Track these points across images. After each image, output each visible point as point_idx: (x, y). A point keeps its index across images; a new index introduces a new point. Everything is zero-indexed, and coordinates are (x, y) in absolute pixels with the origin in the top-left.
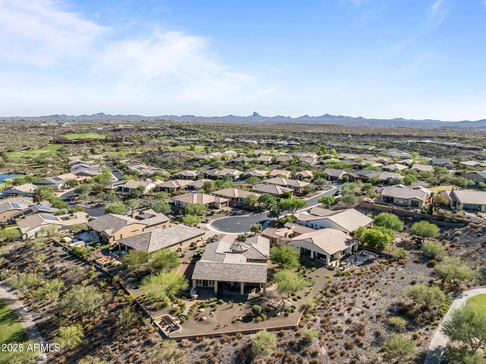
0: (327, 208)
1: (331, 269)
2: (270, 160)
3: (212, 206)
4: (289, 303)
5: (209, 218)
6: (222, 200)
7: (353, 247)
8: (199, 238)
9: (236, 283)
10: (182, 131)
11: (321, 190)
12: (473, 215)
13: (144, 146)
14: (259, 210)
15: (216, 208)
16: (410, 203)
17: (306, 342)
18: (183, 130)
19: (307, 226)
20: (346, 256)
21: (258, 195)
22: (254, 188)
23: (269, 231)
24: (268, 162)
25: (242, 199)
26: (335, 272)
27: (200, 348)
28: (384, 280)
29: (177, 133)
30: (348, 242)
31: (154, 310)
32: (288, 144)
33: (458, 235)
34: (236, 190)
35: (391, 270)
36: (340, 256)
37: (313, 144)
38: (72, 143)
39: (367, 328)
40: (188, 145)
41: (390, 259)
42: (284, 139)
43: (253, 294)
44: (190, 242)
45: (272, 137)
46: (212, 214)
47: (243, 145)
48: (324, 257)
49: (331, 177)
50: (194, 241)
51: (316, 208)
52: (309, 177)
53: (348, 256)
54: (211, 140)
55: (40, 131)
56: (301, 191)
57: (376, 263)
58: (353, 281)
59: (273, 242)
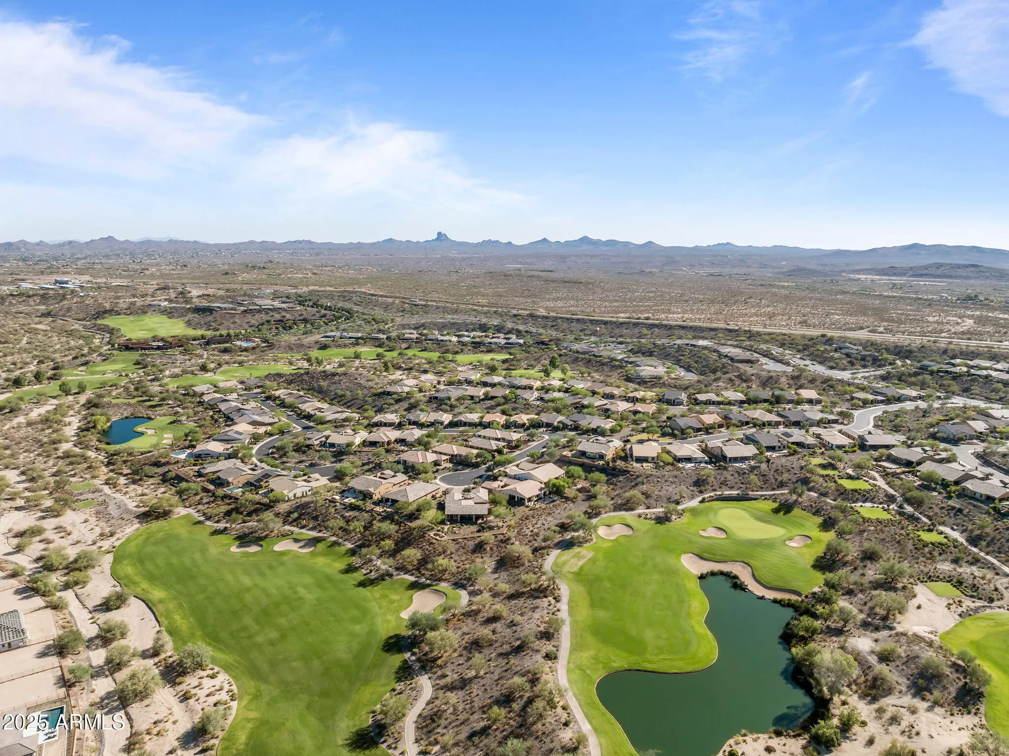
0: (533, 462)
1: (527, 507)
2: (481, 394)
3: (436, 463)
4: (500, 524)
5: (436, 475)
6: (444, 457)
7: (545, 493)
8: (437, 492)
9: (469, 515)
10: (323, 311)
11: (533, 441)
12: (638, 465)
13: (274, 351)
14: (476, 465)
15: (439, 465)
16: (597, 456)
17: (509, 539)
18: (326, 309)
19: (515, 479)
20: (539, 498)
21: (475, 451)
22: (470, 444)
23: (487, 484)
24: (479, 397)
25: (460, 456)
26: (529, 509)
27: (458, 543)
28: (559, 511)
29: (314, 315)
30: (541, 489)
31: (428, 530)
32: (506, 343)
33: (620, 481)
34: (454, 447)
35: (566, 505)
36: (535, 499)
37: (543, 343)
38: (152, 348)
39: (541, 533)
40: (345, 346)
41: (567, 499)
42: (499, 329)
43: (480, 521)
44: (431, 495)
45: (480, 325)
46: (437, 471)
47: (434, 345)
48: (524, 499)
49: (547, 423)
50: (434, 493)
51: (524, 463)
52: (523, 425)
53: (540, 499)
54: (381, 336)
55: (32, 303)
56: (513, 445)
57: (558, 502)
58: (539, 513)
59: (490, 491)
